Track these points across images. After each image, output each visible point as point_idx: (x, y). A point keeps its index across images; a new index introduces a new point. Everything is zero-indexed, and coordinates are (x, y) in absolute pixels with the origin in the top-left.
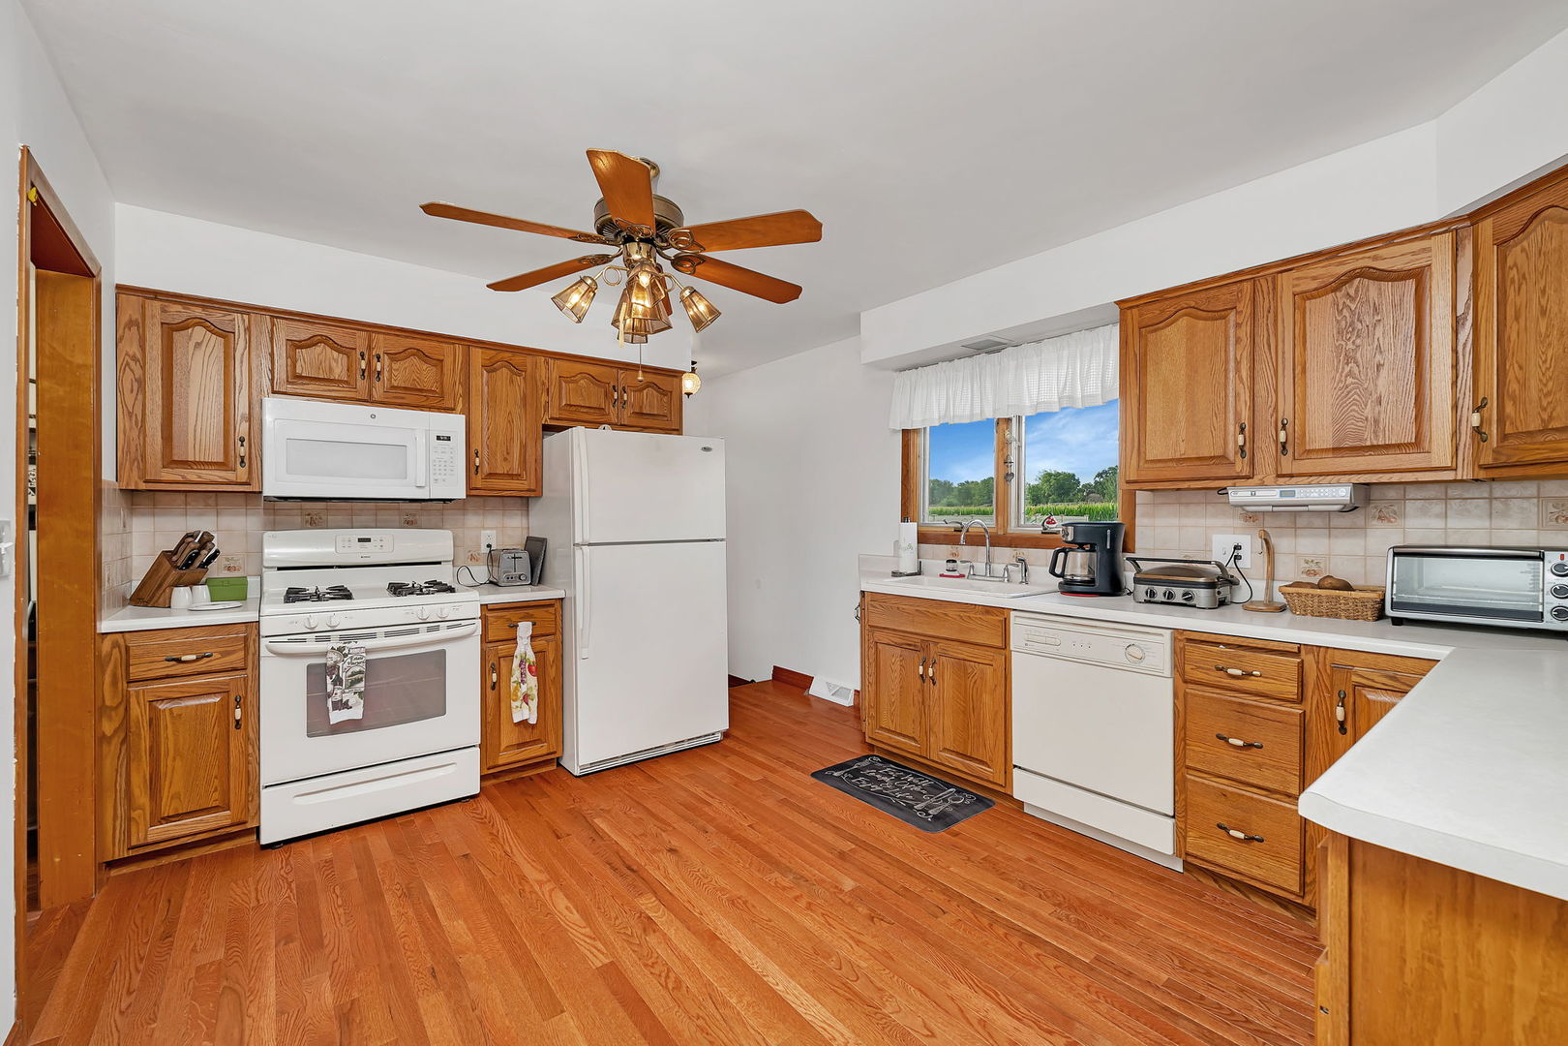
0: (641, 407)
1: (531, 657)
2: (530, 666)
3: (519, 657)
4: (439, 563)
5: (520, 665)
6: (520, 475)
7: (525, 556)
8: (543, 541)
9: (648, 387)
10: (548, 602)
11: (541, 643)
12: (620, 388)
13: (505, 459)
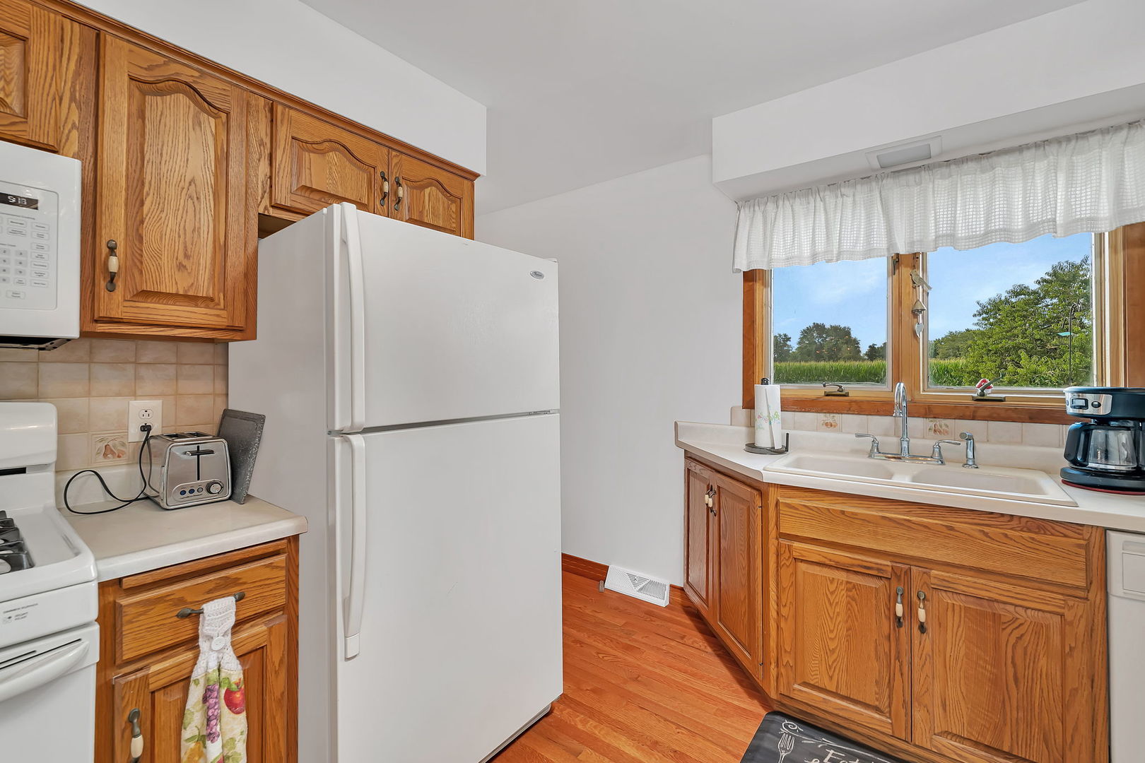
0: (421, 212)
1: (234, 671)
2: (229, 693)
3: (202, 682)
4: (22, 471)
5: (205, 699)
6: (212, 300)
7: (221, 447)
8: (258, 420)
9: (430, 185)
10: (271, 548)
11: (257, 631)
12: (392, 179)
13: (181, 267)
